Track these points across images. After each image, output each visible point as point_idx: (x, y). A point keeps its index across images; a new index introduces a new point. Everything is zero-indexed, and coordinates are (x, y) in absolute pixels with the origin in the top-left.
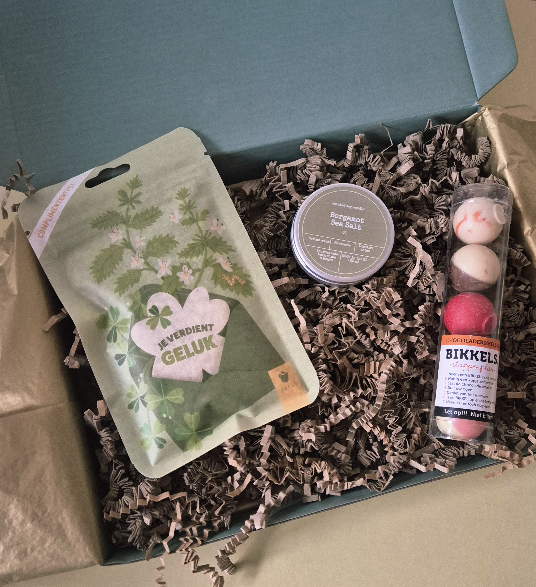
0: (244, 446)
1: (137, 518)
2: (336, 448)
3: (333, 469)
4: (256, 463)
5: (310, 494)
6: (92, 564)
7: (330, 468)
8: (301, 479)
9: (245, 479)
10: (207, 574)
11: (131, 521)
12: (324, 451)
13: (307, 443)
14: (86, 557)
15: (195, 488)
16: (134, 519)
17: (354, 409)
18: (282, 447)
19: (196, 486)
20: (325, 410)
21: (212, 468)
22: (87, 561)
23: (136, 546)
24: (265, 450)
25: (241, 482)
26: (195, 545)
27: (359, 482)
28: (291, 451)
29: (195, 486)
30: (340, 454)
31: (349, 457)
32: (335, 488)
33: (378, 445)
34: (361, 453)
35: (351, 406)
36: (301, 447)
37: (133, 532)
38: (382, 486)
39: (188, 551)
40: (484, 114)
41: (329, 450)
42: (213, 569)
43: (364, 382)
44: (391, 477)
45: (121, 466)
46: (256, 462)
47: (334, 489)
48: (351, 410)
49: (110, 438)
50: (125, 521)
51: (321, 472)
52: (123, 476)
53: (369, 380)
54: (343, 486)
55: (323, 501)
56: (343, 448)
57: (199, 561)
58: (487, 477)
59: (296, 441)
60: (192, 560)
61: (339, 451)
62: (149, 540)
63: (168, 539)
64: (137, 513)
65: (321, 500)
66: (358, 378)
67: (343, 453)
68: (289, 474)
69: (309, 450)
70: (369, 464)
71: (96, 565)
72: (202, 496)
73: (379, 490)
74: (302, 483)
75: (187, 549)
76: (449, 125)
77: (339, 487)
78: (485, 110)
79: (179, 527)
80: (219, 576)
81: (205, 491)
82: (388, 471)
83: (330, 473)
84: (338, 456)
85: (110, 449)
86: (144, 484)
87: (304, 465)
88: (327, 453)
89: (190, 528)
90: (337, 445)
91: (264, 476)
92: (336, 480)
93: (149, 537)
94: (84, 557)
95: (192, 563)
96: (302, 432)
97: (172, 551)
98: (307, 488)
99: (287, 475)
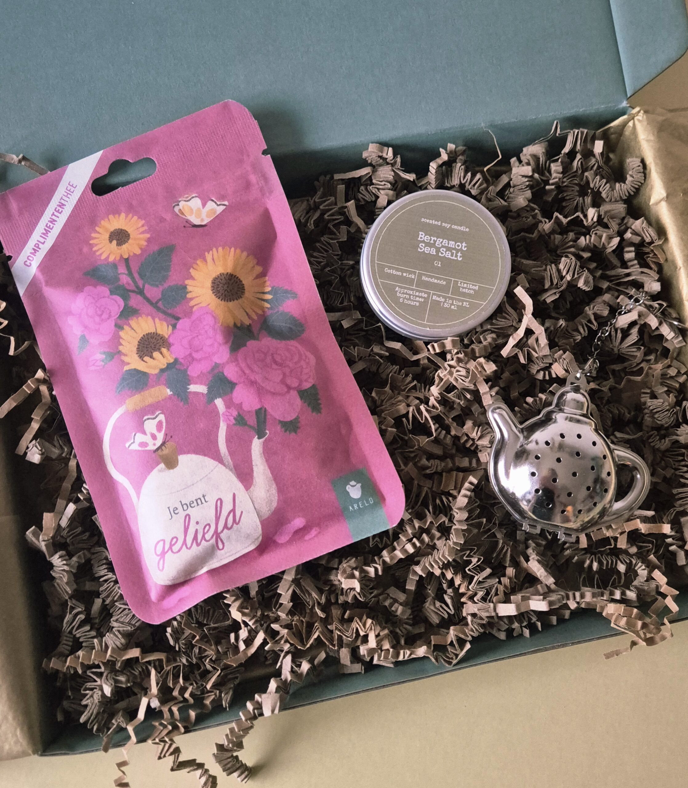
0: (257, 589)
1: (96, 688)
2: (391, 595)
3: (383, 629)
4: (272, 615)
5: (349, 663)
6: (24, 754)
7: (378, 628)
8: (336, 642)
9: (256, 637)
10: (192, 772)
11: (87, 692)
12: (373, 599)
13: (349, 591)
14: (17, 742)
15: (184, 647)
16: (92, 689)
17: (418, 544)
18: (310, 594)
19: (185, 645)
20: (379, 540)
21: (210, 618)
22: (17, 749)
23: (93, 728)
24: (285, 600)
25: (249, 642)
26: (176, 732)
27: (421, 651)
28: (323, 600)
29: (183, 644)
30: (396, 605)
31: (409, 611)
32: (386, 658)
33: (452, 595)
34: (427, 605)
35: (415, 540)
36: (340, 593)
37: (88, 708)
38: (454, 657)
39: (165, 742)
40: (636, 118)
41: (381, 597)
42: (201, 766)
43: (438, 501)
44: (468, 646)
45: (80, 609)
46: (273, 613)
47: (384, 658)
48: (414, 545)
49: (66, 568)
50: (80, 690)
51: (364, 635)
52: (82, 624)
53: (444, 499)
54: (398, 655)
55: (368, 674)
56: (402, 597)
57: (180, 755)
58: (608, 656)
59: (333, 585)
60: (171, 754)
61: (395, 601)
62: (112, 720)
63: (136, 722)
64: (95, 681)
65: (365, 672)
66: (430, 495)
67: (401, 604)
68: (319, 636)
69: (351, 600)
70: (438, 622)
71: (30, 755)
72: (192, 659)
73: (450, 663)
74: (336, 648)
75: (163, 738)
76: (586, 131)
77: (392, 657)
78: (639, 112)
79: (155, 704)
80: (210, 776)
81: (197, 651)
82: (463, 636)
83: (377, 636)
84: (393, 609)
85: (67, 583)
86: (112, 635)
87: (343, 621)
88: (378, 601)
89: (169, 707)
90: (393, 592)
91: (283, 636)
92: (386, 645)
93: (112, 715)
94: (12, 743)
95: (172, 758)
96: (342, 576)
97: (141, 740)
98: (345, 655)
99: (315, 636)
